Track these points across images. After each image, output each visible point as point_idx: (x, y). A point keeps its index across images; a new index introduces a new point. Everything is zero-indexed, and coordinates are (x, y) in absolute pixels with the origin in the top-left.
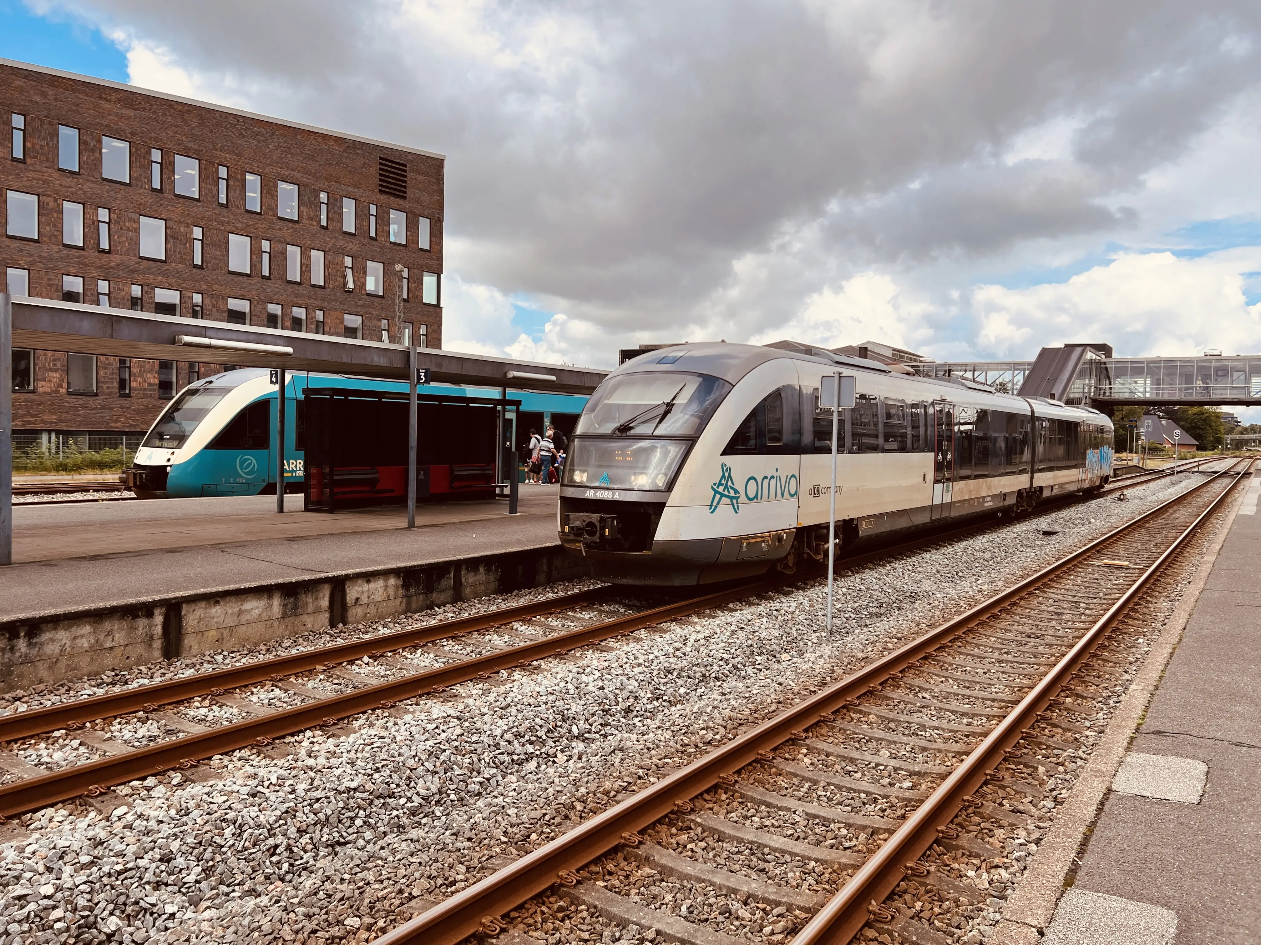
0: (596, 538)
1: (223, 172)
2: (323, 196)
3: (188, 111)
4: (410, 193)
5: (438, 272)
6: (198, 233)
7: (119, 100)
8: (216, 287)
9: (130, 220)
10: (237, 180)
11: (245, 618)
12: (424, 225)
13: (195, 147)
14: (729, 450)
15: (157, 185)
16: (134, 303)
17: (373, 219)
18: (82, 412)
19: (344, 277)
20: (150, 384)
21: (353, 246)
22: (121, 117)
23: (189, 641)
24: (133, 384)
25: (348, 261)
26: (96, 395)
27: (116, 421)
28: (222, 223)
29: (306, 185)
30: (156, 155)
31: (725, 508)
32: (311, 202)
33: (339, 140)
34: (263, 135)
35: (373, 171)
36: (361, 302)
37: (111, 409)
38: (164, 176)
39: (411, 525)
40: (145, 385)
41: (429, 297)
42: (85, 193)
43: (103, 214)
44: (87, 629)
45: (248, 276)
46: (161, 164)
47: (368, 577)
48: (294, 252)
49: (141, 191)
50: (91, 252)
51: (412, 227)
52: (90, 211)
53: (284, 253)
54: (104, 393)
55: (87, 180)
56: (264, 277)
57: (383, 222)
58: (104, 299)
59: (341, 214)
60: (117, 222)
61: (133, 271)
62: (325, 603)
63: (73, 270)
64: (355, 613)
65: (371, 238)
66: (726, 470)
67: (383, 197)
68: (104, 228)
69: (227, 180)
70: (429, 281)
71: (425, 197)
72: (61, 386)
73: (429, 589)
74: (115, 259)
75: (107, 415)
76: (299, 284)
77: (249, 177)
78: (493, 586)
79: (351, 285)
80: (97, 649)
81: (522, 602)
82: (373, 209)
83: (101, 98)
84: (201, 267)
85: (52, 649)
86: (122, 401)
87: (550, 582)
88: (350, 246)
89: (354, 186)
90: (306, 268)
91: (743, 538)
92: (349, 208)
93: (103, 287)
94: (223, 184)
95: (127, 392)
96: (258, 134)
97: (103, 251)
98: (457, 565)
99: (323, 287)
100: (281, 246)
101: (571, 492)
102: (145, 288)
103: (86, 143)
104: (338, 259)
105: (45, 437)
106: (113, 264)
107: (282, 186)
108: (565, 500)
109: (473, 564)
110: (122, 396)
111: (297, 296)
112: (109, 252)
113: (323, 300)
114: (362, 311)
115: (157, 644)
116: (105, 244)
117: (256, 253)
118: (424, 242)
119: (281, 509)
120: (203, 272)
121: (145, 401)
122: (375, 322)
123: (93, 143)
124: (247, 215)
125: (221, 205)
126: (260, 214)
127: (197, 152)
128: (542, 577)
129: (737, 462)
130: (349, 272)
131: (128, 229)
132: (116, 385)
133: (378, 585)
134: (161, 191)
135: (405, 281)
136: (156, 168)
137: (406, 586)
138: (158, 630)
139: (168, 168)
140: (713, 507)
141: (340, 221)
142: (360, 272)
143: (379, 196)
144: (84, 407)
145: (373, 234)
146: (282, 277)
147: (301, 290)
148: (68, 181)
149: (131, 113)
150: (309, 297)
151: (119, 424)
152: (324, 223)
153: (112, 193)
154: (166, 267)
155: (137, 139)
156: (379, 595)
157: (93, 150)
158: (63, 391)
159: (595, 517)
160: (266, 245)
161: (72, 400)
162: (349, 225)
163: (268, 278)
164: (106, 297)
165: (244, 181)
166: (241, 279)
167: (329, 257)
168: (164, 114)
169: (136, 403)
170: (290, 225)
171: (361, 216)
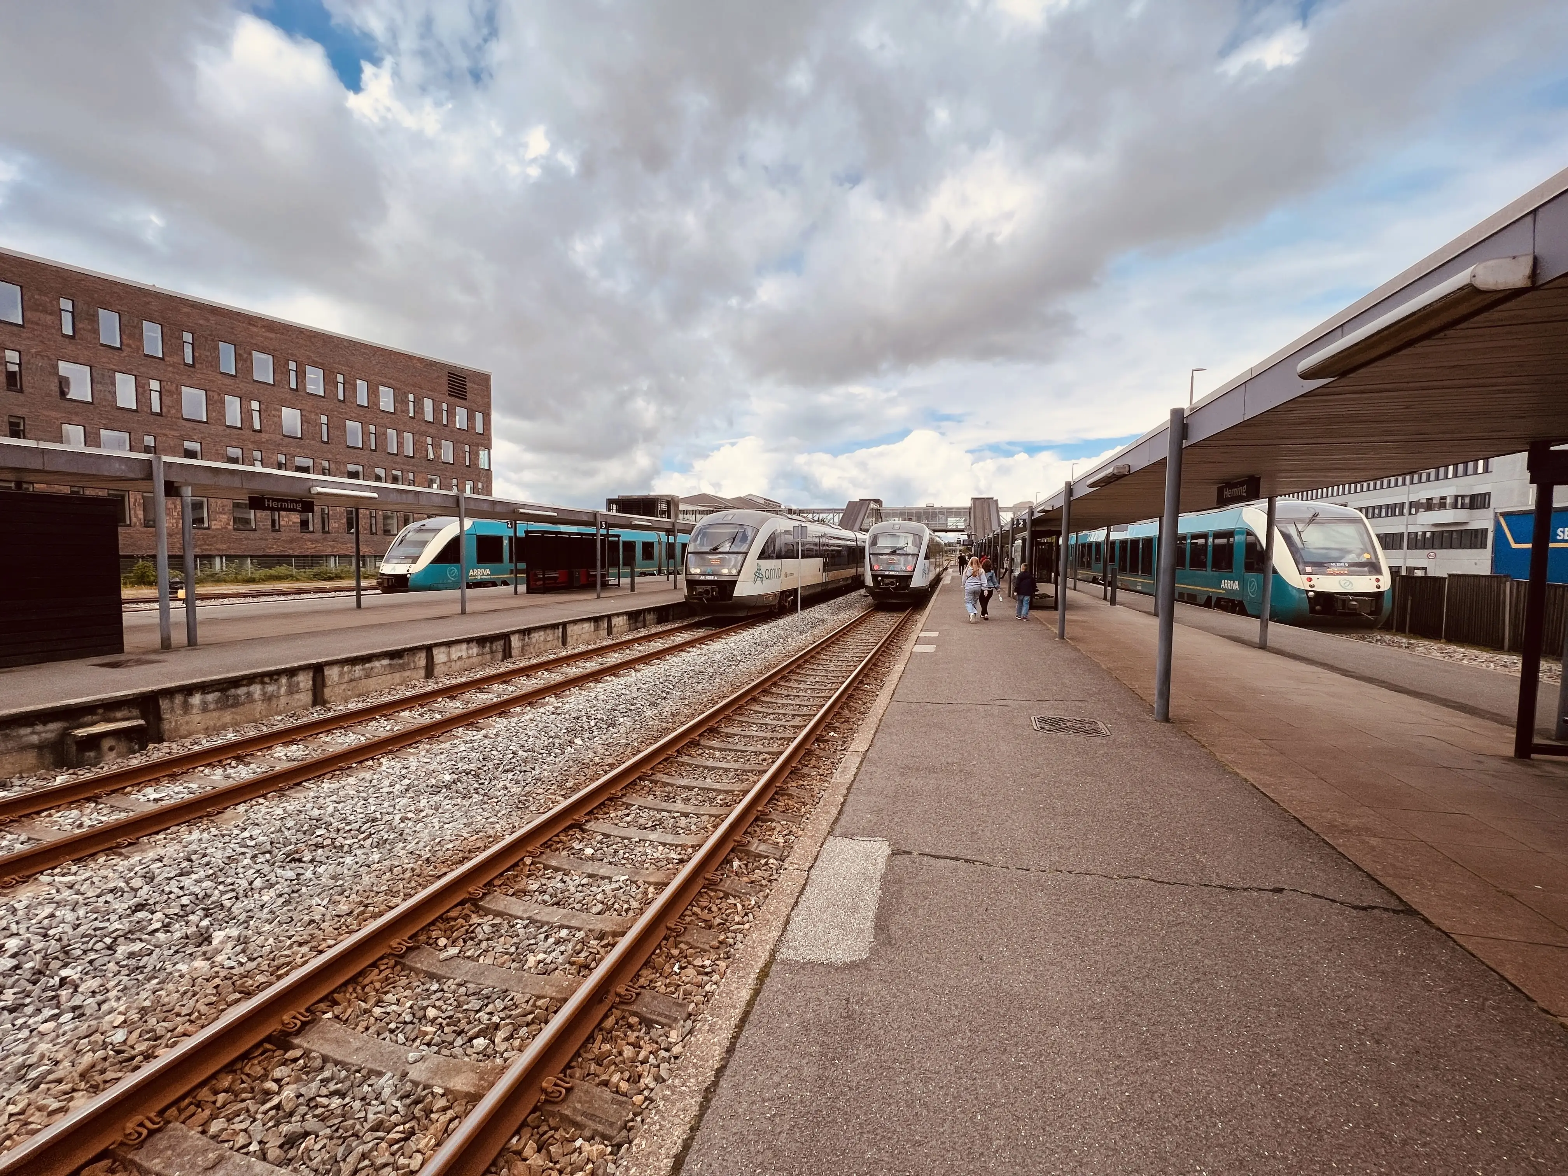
0: (710, 596)
1: (340, 378)
2: (411, 397)
3: (314, 337)
4: (469, 396)
5: (488, 447)
6: (324, 419)
7: (264, 327)
8: (338, 457)
9: (275, 409)
10: (351, 384)
11: (584, 631)
12: (479, 416)
13: (320, 361)
14: (759, 558)
15: (293, 386)
16: (280, 466)
17: (445, 413)
18: (245, 542)
19: (427, 450)
20: (294, 523)
21: (432, 430)
22: (266, 338)
23: (569, 639)
24: (282, 523)
25: (429, 440)
26: (255, 530)
27: (270, 548)
28: (341, 413)
29: (399, 389)
30: (292, 365)
31: (759, 582)
32: (403, 401)
33: (421, 360)
34: (367, 354)
35: (444, 380)
36: (438, 468)
37: (267, 540)
38: (299, 380)
39: (598, 597)
40: (291, 523)
41: (484, 465)
42: (241, 390)
43: (255, 405)
44: (542, 633)
45: (361, 449)
46: (296, 371)
47: (618, 615)
48: (393, 433)
49: (283, 390)
50: (248, 431)
51: (471, 418)
52: (246, 403)
53: (385, 434)
54: (261, 529)
55: (242, 381)
56: (372, 450)
57: (451, 413)
58: (258, 463)
59: (423, 409)
60: (266, 411)
61: (279, 445)
62: (606, 626)
63: (234, 444)
64: (615, 630)
65: (444, 425)
66: (759, 566)
67: (451, 399)
68: (256, 415)
69: (344, 384)
70: (483, 454)
71: (479, 399)
72: (228, 524)
73: (636, 622)
74: (264, 436)
75: (263, 544)
76: (396, 455)
77: (358, 382)
78: (655, 621)
79: (431, 456)
80: (545, 641)
81: (668, 627)
82: (445, 406)
83: (250, 324)
84: (327, 443)
85: (534, 640)
86: (274, 534)
87: (674, 620)
88: (430, 430)
89: (431, 391)
90: (400, 444)
91: (764, 595)
92: (428, 404)
93: (257, 455)
94: (341, 386)
95: (277, 528)
96: (364, 353)
97: (255, 431)
98: (644, 610)
99: (413, 457)
100: (383, 430)
101: (690, 578)
102: (288, 457)
103: (240, 355)
104: (422, 439)
105: (218, 560)
106: (263, 440)
107: (381, 388)
108: (687, 580)
109: (649, 610)
110: (274, 530)
111: (394, 463)
112: (260, 431)
113: (413, 466)
114: (439, 473)
115: (560, 640)
116: (257, 426)
117: (365, 433)
118: (479, 428)
119: (516, 592)
120: (329, 446)
121: (292, 534)
122: (449, 480)
123: (245, 356)
124: (358, 408)
125: (340, 401)
126: (367, 407)
127: (322, 364)
128: (671, 618)
129: (762, 562)
130: (430, 447)
131: (274, 416)
132: (269, 523)
133: (621, 618)
134: (296, 390)
135: (467, 454)
136: (293, 375)
137: (629, 619)
138: (560, 635)
139: (301, 375)
140: (755, 582)
141: (423, 413)
142: (437, 446)
143: (448, 397)
144: (247, 539)
145: (445, 423)
146: (385, 450)
147: (398, 459)
148: (228, 381)
149: (272, 335)
150: (404, 464)
151: (272, 550)
152: (411, 415)
153: (261, 391)
154: (302, 442)
155: (277, 354)
156: (621, 624)
157: (246, 361)
158: (230, 527)
159: (709, 588)
160: (372, 428)
161: (238, 533)
162: (429, 417)
163: (375, 451)
164: (259, 463)
165: (355, 385)
166: (356, 451)
167: (416, 438)
168: (297, 338)
169: (284, 536)
170: (389, 415)
171: (436, 410)
